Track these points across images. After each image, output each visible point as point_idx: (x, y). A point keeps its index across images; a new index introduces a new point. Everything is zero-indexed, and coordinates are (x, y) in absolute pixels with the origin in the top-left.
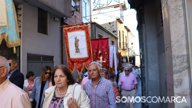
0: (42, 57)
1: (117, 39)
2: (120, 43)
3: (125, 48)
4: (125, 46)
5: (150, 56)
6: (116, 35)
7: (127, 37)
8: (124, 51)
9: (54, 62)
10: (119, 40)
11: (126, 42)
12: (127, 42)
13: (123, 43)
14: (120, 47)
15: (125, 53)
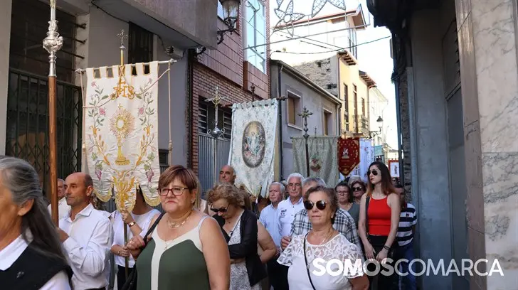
1: (339, 106)
2: (347, 117)
3: (360, 132)
4: (360, 124)
5: (425, 155)
6: (336, 96)
7: (366, 101)
10: (343, 109)
11: (364, 114)
12: (366, 116)
13: (356, 116)
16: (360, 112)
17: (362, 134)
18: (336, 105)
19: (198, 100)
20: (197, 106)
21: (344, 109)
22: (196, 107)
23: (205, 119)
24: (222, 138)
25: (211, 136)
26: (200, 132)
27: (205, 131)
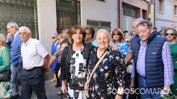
0: (100, 23)
9: (111, 28)
19: (122, 3)
20: (121, 6)
23: (124, 10)
24: (131, 17)
25: (127, 17)
26: (123, 15)
27: (124, 15)
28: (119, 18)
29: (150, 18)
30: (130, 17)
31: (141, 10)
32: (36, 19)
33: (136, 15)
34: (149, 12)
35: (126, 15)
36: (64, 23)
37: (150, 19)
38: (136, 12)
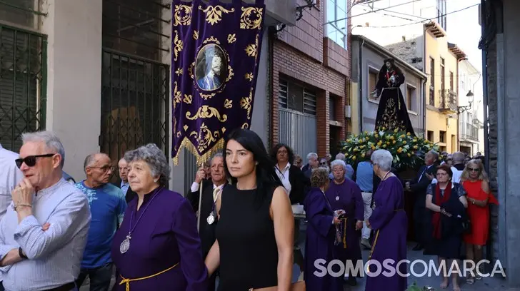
1: (423, 81)
2: (432, 92)
3: (446, 107)
4: (447, 99)
6: (421, 70)
7: (455, 75)
8: (444, 115)
10: (428, 84)
11: (452, 89)
12: (455, 90)
13: (443, 91)
14: (432, 103)
15: (447, 120)
16: (447, 87)
17: (449, 109)
18: (421, 79)
19: (278, 76)
20: (278, 82)
21: (430, 84)
22: (276, 83)
23: (285, 95)
24: (301, 114)
25: (291, 110)
26: (280, 107)
27: (285, 106)
28: (272, 113)
29: (349, 116)
30: (299, 113)
31: (328, 96)
32: (40, 111)
33: (315, 108)
34: (348, 101)
35: (289, 108)
36: (122, 123)
37: (350, 119)
38: (315, 98)
